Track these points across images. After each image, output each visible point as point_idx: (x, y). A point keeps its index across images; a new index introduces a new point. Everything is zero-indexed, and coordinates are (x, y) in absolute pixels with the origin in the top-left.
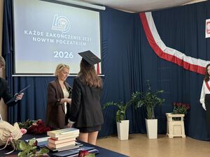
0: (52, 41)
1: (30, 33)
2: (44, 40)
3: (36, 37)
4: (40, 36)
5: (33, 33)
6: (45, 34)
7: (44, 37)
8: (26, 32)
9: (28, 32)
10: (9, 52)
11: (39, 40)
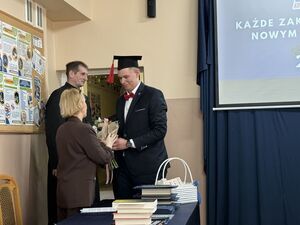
0: (292, 34)
1: (247, 25)
2: (274, 35)
3: (259, 30)
4: (267, 29)
5: (252, 24)
6: (276, 22)
7: (275, 28)
8: (238, 25)
9: (242, 25)
10: (206, 67)
11: (264, 36)
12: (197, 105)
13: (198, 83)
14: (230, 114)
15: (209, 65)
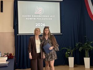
0: (35, 19)
2: (31, 19)
3: (28, 17)
4: (29, 17)
5: (26, 16)
6: (31, 16)
9: (24, 16)
10: (15, 25)
11: (29, 19)
12: (13, 34)
13: (14, 29)
14: (21, 36)
15: (16, 25)
